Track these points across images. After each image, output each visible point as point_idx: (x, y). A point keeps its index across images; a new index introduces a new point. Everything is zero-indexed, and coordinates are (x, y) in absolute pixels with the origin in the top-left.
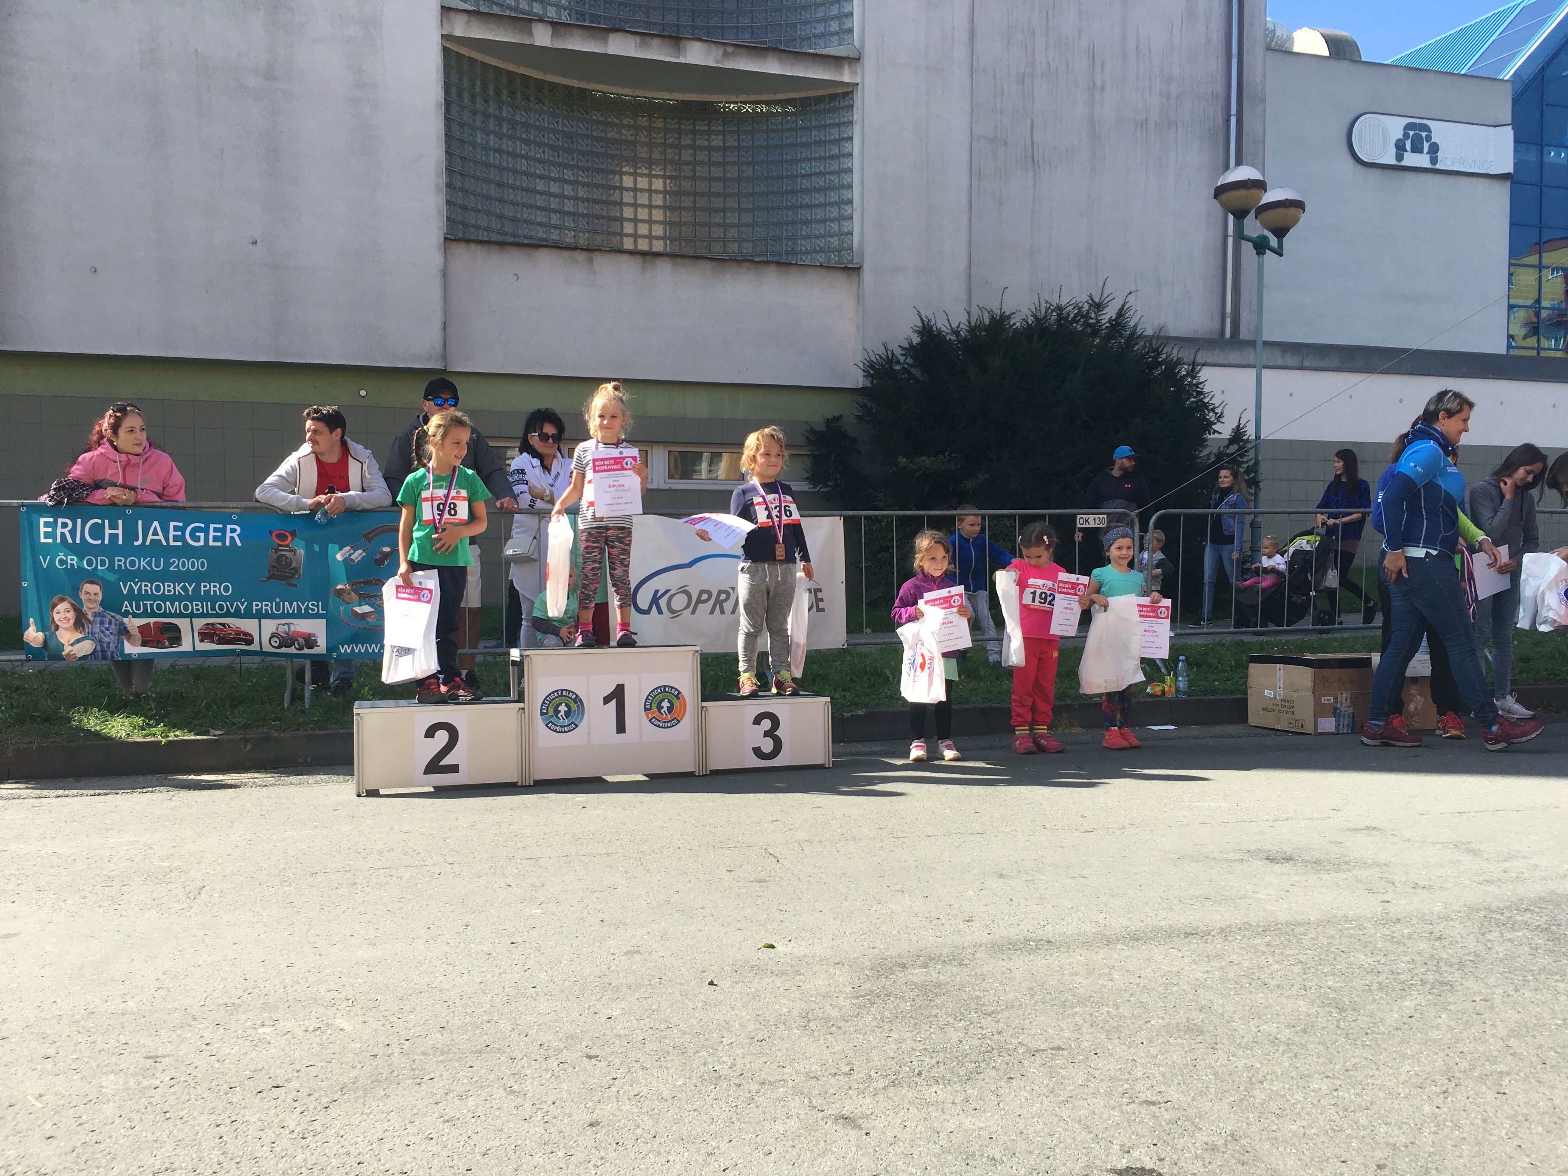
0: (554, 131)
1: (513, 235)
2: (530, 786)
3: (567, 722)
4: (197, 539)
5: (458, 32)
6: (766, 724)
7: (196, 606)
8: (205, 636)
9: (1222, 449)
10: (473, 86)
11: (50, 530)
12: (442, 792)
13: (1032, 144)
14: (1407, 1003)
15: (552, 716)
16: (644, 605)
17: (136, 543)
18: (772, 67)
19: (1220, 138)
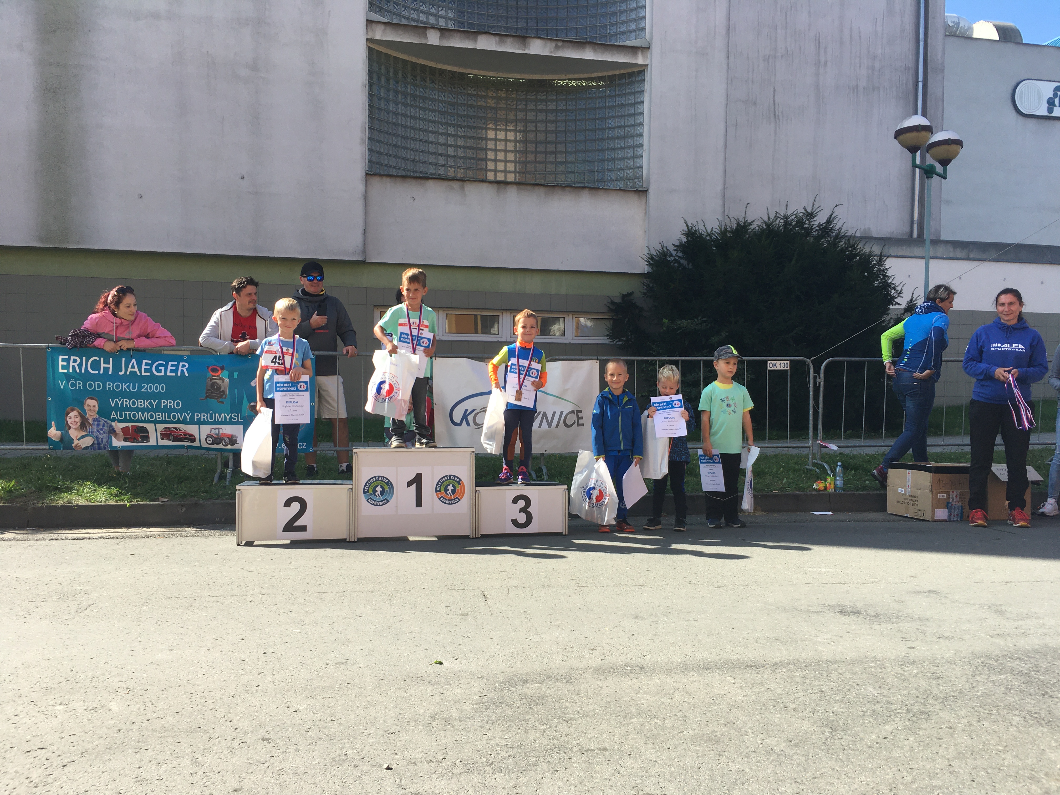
0: (442, 102)
1: (413, 171)
2: (354, 542)
3: (381, 498)
4: (159, 371)
5: (378, 37)
6: (522, 503)
7: (158, 416)
8: (166, 435)
9: (899, 316)
10: (388, 72)
11: (65, 363)
12: (295, 544)
13: (774, 104)
14: (887, 727)
15: (371, 494)
16: (457, 419)
17: (120, 373)
18: (589, 55)
19: (911, 98)
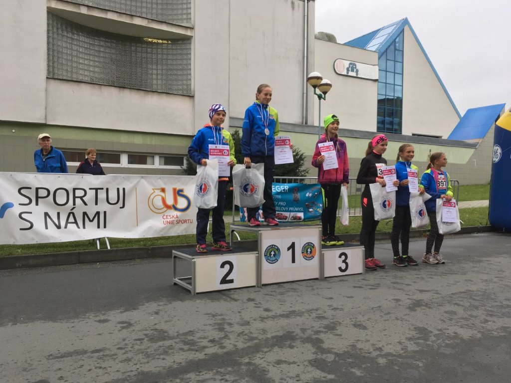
0: (86, 43)
1: (72, 78)
3: (274, 259)
5: (53, 6)
6: (343, 257)
10: (58, 25)
13: (246, 61)
15: (269, 257)
18: (164, 28)
19: (302, 63)
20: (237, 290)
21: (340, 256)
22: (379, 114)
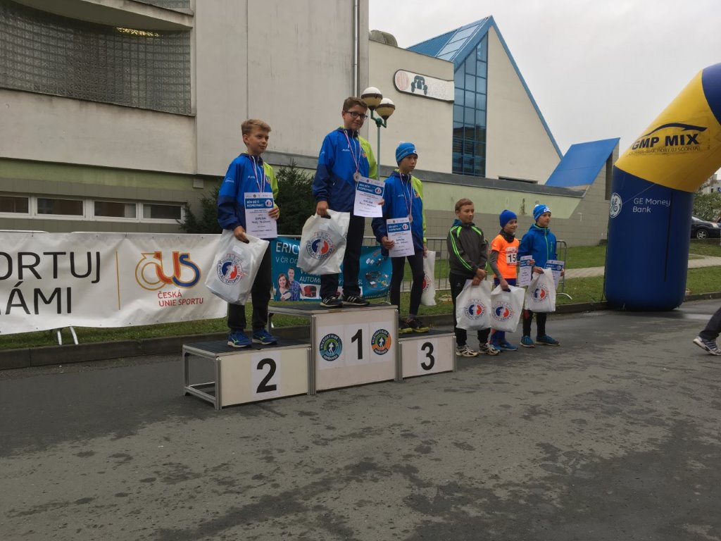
3: (333, 354)
13: (271, 67)
15: (326, 351)
18: (150, 13)
19: (351, 74)
20: (281, 400)
21: (423, 348)
22: (455, 150)
